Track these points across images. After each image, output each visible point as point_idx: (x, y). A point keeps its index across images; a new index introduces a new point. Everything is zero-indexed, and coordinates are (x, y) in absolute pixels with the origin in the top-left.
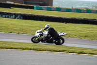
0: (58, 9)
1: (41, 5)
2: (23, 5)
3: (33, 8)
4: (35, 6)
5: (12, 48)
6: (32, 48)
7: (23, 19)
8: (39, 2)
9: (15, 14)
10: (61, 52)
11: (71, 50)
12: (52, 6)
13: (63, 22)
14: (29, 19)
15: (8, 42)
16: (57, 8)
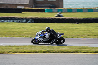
0: (69, 11)
1: (51, 7)
2: (34, 9)
3: (43, 11)
4: (46, 9)
5: (25, 52)
6: (45, 51)
7: (35, 23)
8: (49, 5)
9: (26, 18)
10: (75, 52)
11: (84, 50)
12: (62, 8)
13: (75, 23)
14: (40, 23)
15: (21, 46)
16: (68, 9)
